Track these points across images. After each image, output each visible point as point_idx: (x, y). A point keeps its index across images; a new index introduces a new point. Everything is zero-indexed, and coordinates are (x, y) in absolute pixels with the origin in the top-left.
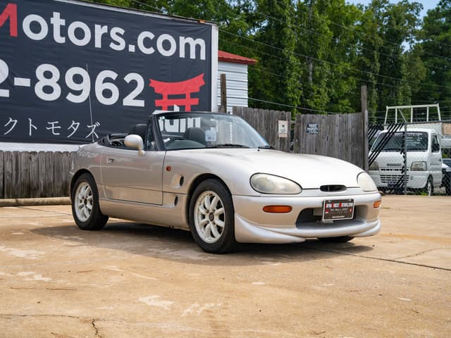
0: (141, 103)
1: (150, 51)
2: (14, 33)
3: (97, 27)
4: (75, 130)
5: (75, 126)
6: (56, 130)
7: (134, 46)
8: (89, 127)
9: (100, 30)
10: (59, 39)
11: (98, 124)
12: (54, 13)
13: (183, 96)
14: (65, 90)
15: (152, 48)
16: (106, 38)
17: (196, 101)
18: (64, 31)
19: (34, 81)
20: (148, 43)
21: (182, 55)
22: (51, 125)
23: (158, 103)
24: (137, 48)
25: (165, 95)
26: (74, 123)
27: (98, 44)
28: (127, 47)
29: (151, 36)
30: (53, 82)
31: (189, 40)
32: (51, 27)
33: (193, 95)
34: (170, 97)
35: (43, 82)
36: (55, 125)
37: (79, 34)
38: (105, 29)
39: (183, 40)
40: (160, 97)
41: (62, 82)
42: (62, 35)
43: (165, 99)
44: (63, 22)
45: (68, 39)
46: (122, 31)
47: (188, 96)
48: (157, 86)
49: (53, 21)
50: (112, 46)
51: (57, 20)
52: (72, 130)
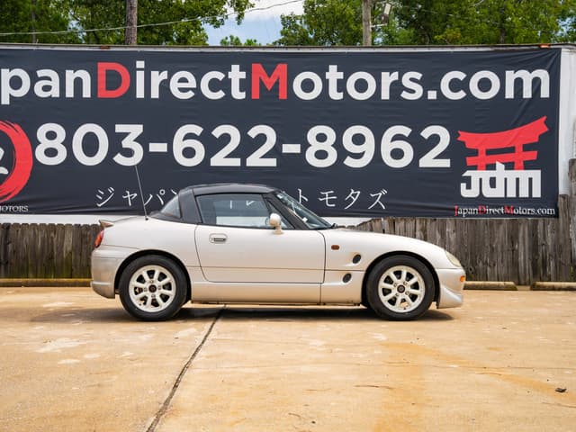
0: (446, 163)
1: (461, 95)
2: (283, 95)
3: (385, 75)
4: (355, 200)
5: (354, 195)
6: (330, 201)
7: (435, 92)
8: (372, 195)
9: (388, 78)
10: (335, 95)
11: (385, 192)
12: (330, 67)
13: (511, 150)
14: (343, 153)
15: (462, 91)
16: (397, 87)
17: (533, 155)
18: (341, 85)
19: (305, 146)
20: (455, 85)
21: (510, 94)
22: (325, 196)
23: (470, 161)
24: (440, 94)
25: (482, 150)
26: (353, 192)
27: (385, 95)
28: (425, 94)
29: (461, 76)
30: (327, 146)
31: (523, 74)
32: (326, 83)
33: (527, 148)
34: (489, 152)
35: (315, 146)
36: (330, 195)
37: (362, 86)
38: (395, 76)
39: (511, 76)
40: (474, 153)
41: (338, 145)
42: (339, 91)
43: (482, 155)
44: (341, 75)
45: (346, 94)
46: (418, 76)
47: (519, 149)
48: (469, 139)
49: (328, 75)
50: (405, 95)
51: (334, 74)
52: (351, 200)
